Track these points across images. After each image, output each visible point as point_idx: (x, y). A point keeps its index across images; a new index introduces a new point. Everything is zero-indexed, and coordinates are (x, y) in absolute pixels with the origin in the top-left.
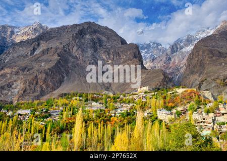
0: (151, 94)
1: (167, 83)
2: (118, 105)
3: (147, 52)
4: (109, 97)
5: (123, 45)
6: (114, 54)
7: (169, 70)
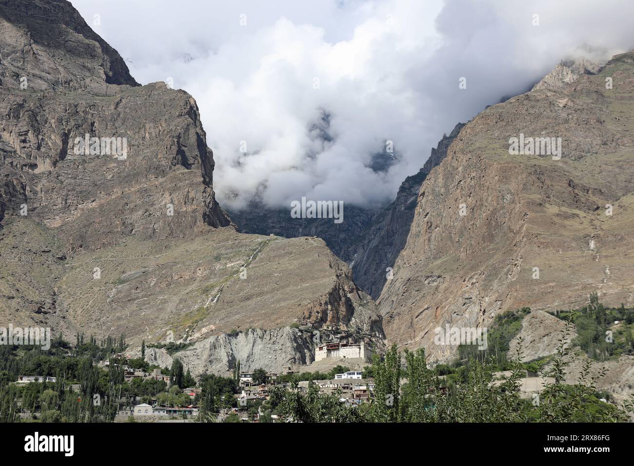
5: (114, 86)
6: (68, 130)
7: (307, 229)
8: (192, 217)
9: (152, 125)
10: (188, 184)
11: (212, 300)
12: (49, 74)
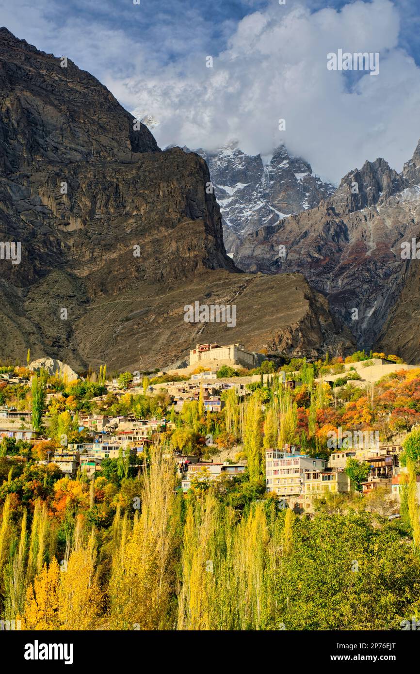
0: (245, 380)
1: (323, 338)
2: (95, 422)
3: (244, 196)
4: (58, 387)
5: (138, 154)
6: (96, 193)
7: (335, 282)
8: (194, 261)
9: (165, 184)
10: (192, 233)
11: (198, 332)
12: (83, 146)
